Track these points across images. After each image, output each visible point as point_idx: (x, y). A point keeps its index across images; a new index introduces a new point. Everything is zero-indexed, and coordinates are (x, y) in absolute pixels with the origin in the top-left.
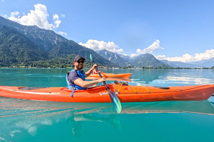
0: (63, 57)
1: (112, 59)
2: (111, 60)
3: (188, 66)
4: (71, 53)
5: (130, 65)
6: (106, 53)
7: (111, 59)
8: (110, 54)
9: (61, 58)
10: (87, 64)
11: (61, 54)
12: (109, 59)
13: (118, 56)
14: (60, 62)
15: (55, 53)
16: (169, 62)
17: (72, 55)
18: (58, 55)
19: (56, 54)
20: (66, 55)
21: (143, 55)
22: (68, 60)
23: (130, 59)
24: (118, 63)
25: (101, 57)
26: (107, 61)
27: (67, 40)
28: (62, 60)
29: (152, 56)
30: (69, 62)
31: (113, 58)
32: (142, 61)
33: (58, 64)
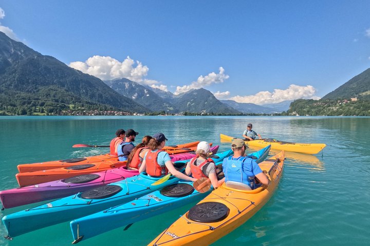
0: (28, 91)
1: (139, 96)
2: (137, 99)
3: (264, 110)
4: (48, 84)
5: (172, 109)
6: (127, 85)
7: (137, 96)
9: (23, 94)
10: (83, 106)
11: (23, 84)
12: (134, 98)
13: (150, 91)
14: (18, 103)
15: (8, 83)
16: (237, 105)
17: (51, 87)
18: (16, 86)
19: (10, 85)
20: (36, 88)
21: (196, 91)
22: (40, 97)
23: (173, 97)
24: (150, 105)
25: (116, 93)
26: (129, 101)
27: (39, 55)
28: (23, 99)
29: (209, 94)
30: (40, 102)
31: (141, 94)
32: (192, 102)
33: (14, 106)
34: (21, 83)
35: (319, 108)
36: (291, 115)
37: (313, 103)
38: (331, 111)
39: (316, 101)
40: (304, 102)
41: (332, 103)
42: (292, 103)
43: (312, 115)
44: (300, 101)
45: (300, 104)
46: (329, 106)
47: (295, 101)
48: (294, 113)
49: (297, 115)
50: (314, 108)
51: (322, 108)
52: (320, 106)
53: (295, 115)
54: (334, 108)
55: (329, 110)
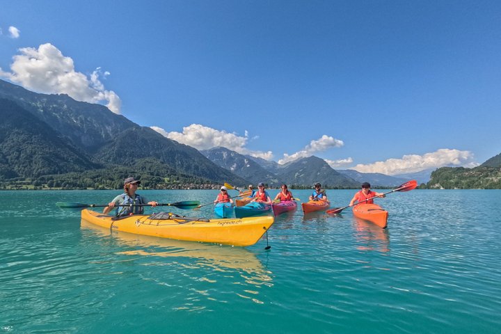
0: (125, 165)
1: (239, 167)
2: (236, 170)
3: (398, 182)
4: (144, 156)
5: (276, 181)
6: (225, 155)
7: (236, 167)
8: (233, 157)
9: (121, 168)
10: (178, 179)
11: (121, 157)
12: (232, 169)
13: (251, 161)
14: (115, 177)
15: (108, 156)
16: (360, 175)
17: (147, 159)
18: (114, 160)
19: (109, 158)
20: (132, 161)
21: (306, 159)
22: (136, 171)
23: (278, 167)
24: (250, 177)
25: (213, 164)
26: (227, 172)
27: (137, 127)
28: (121, 172)
29: (322, 163)
30: (136, 175)
31: (241, 165)
32: (301, 173)
33: (112, 180)
34: (120, 155)
35: (473, 179)
36: (432, 188)
37: (463, 172)
38: (489, 183)
39: (468, 170)
40: (450, 171)
41: (491, 171)
42: (433, 172)
43: (462, 188)
44: (444, 169)
45: (446, 174)
46: (487, 176)
47: (437, 170)
48: (437, 185)
49: (442, 188)
50: (466, 178)
51: (476, 179)
52: (473, 176)
53: (438, 188)
54: (494, 178)
55: (487, 181)
